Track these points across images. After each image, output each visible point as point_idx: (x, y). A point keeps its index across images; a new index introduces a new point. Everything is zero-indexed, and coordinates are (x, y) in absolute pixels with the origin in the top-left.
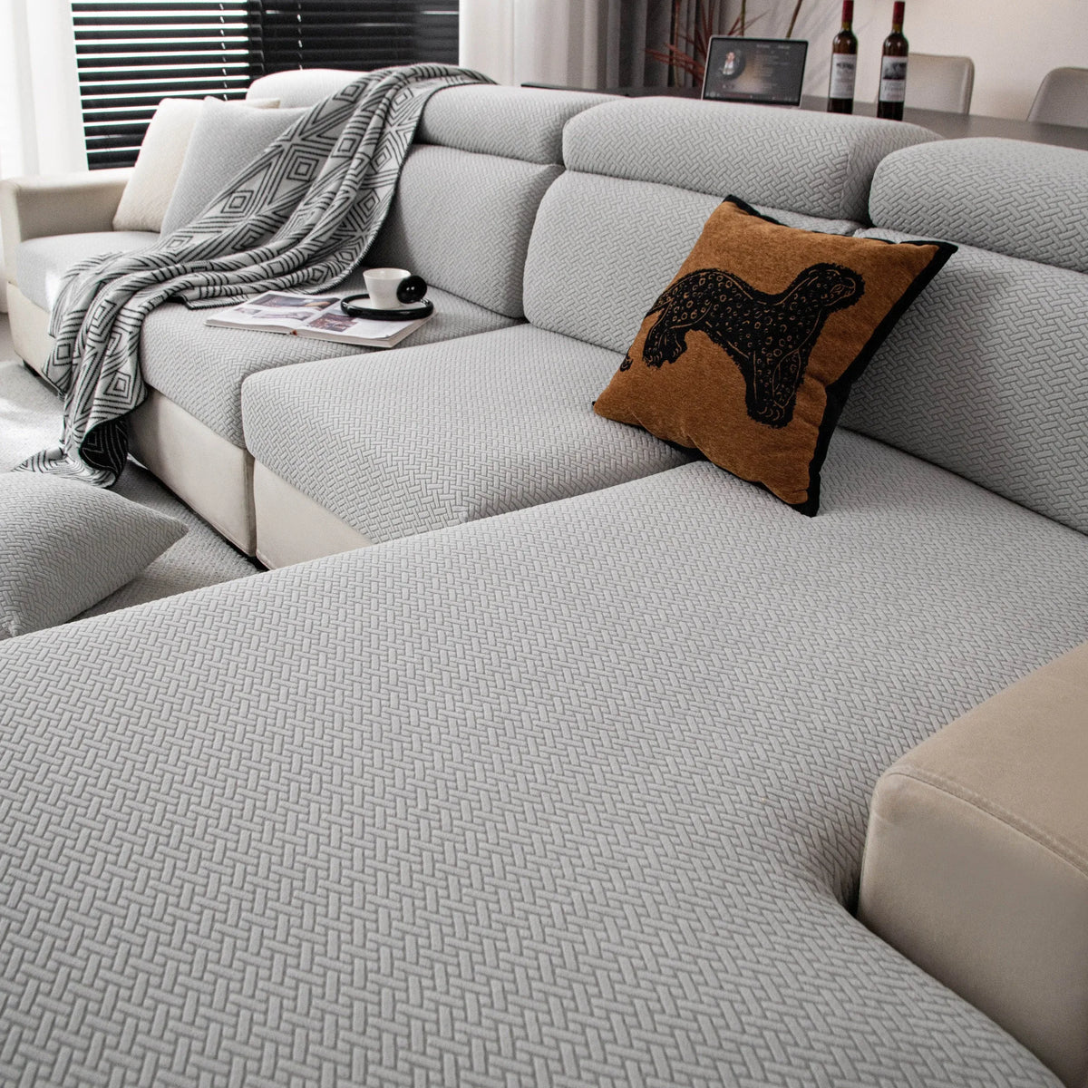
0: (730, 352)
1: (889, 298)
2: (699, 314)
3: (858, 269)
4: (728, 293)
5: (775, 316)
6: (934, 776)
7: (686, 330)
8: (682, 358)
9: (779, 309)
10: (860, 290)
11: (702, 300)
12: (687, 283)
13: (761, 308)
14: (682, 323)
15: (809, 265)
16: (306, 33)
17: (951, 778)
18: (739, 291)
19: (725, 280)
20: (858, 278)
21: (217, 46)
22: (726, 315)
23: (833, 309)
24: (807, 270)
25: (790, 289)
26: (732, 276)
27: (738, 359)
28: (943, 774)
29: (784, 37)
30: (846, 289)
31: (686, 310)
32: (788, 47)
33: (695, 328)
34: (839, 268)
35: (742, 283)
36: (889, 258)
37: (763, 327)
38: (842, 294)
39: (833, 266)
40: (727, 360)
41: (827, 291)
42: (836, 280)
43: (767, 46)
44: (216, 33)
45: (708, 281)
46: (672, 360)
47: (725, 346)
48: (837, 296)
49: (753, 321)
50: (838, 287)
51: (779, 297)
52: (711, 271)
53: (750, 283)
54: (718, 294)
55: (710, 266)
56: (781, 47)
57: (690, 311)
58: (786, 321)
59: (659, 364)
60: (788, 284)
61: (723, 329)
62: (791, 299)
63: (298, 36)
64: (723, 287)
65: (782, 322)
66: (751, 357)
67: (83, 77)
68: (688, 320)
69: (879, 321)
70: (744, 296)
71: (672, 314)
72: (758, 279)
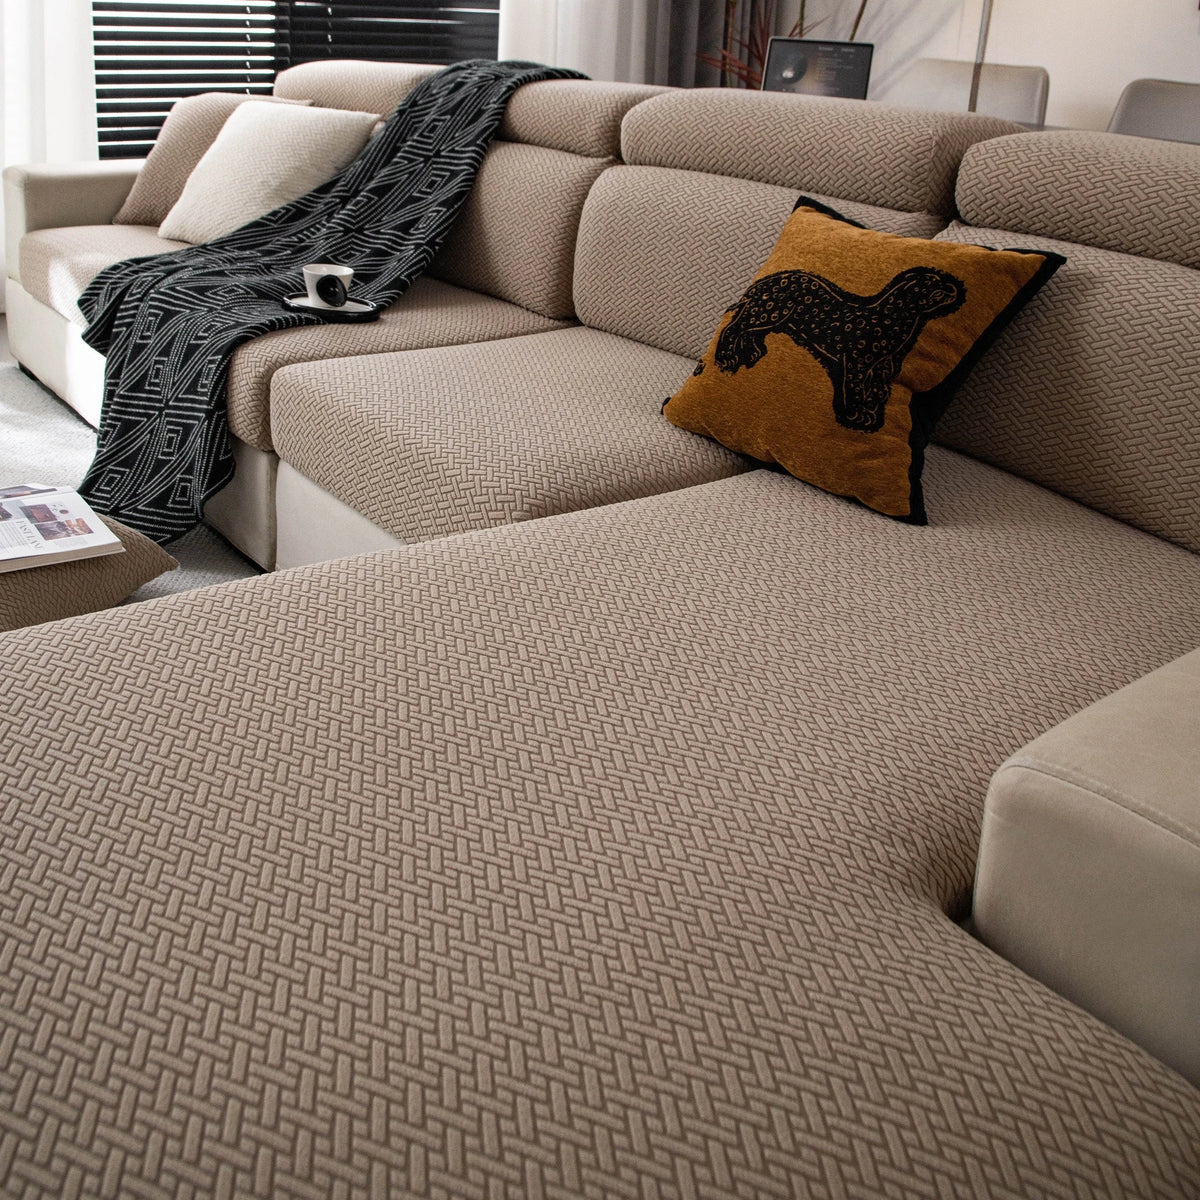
0: (817, 355)
1: (992, 308)
2: (781, 316)
3: (960, 275)
4: (814, 294)
5: (868, 319)
6: (1058, 767)
7: (767, 332)
8: (761, 364)
9: (873, 311)
10: (961, 298)
11: (785, 301)
12: (766, 284)
13: (852, 310)
14: (762, 325)
15: (905, 268)
16: (336, 27)
17: (1075, 769)
18: (826, 292)
19: (810, 281)
20: (960, 284)
21: (242, 38)
22: (812, 317)
23: (932, 316)
24: (904, 274)
25: (884, 291)
26: (818, 277)
27: (825, 361)
28: (1066, 765)
29: (847, 40)
30: (947, 296)
31: (765, 311)
32: (852, 50)
33: (777, 330)
34: (938, 273)
35: (829, 284)
36: (993, 265)
37: (855, 329)
38: (942, 300)
39: (932, 270)
40: (814, 364)
41: (926, 297)
42: (935, 285)
43: (830, 49)
44: (242, 24)
45: (790, 283)
46: (750, 365)
47: (811, 349)
48: (936, 303)
49: (844, 323)
50: (938, 294)
51: (872, 300)
52: (794, 272)
53: (840, 284)
54: (803, 296)
55: (793, 268)
56: (845, 50)
57: (770, 313)
58: (880, 323)
59: (734, 370)
60: (882, 286)
61: (809, 331)
62: (886, 301)
63: (327, 29)
64: (808, 289)
65: (876, 325)
66: (841, 359)
67: (99, 65)
68: (769, 322)
69: (980, 333)
70: (833, 298)
71: (750, 316)
72: (848, 280)
